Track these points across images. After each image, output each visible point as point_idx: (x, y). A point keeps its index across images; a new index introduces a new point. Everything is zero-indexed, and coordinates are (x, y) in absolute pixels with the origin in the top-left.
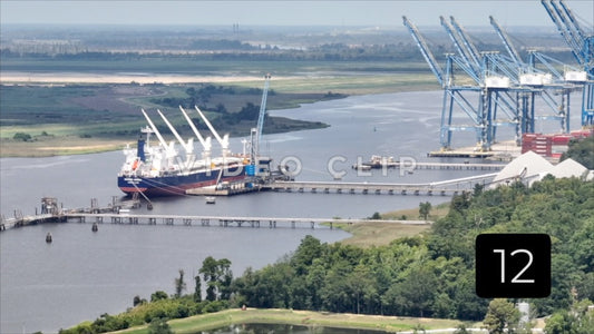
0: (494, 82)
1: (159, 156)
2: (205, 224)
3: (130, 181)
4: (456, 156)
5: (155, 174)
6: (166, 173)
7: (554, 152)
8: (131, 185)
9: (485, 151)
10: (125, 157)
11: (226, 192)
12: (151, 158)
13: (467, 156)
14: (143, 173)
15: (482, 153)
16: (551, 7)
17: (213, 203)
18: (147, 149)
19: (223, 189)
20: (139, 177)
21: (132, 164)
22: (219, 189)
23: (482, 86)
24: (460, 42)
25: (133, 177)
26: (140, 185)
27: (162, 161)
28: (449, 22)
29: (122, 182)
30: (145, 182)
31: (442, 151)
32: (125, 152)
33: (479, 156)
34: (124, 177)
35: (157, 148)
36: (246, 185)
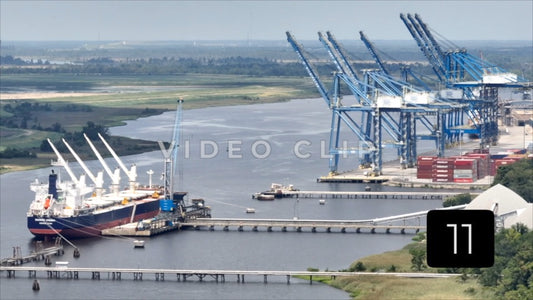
0: (385, 103)
1: (73, 192)
2: (160, 279)
3: (42, 221)
4: (348, 181)
5: (69, 213)
6: (81, 212)
7: (456, 176)
8: (45, 227)
9: (376, 175)
10: (34, 194)
11: (148, 233)
12: (64, 195)
13: (361, 181)
14: (56, 212)
15: (373, 178)
16: (409, 22)
17: (142, 247)
18: (60, 185)
19: (144, 229)
20: (52, 217)
21: (44, 202)
22: (141, 229)
23: (373, 106)
24: (339, 59)
25: (45, 217)
26: (55, 225)
27: (77, 198)
28: (326, 38)
29: (32, 223)
30: (59, 223)
31: (330, 177)
32: (33, 188)
33: (373, 182)
34: (35, 217)
35: (70, 184)
36: (167, 223)
